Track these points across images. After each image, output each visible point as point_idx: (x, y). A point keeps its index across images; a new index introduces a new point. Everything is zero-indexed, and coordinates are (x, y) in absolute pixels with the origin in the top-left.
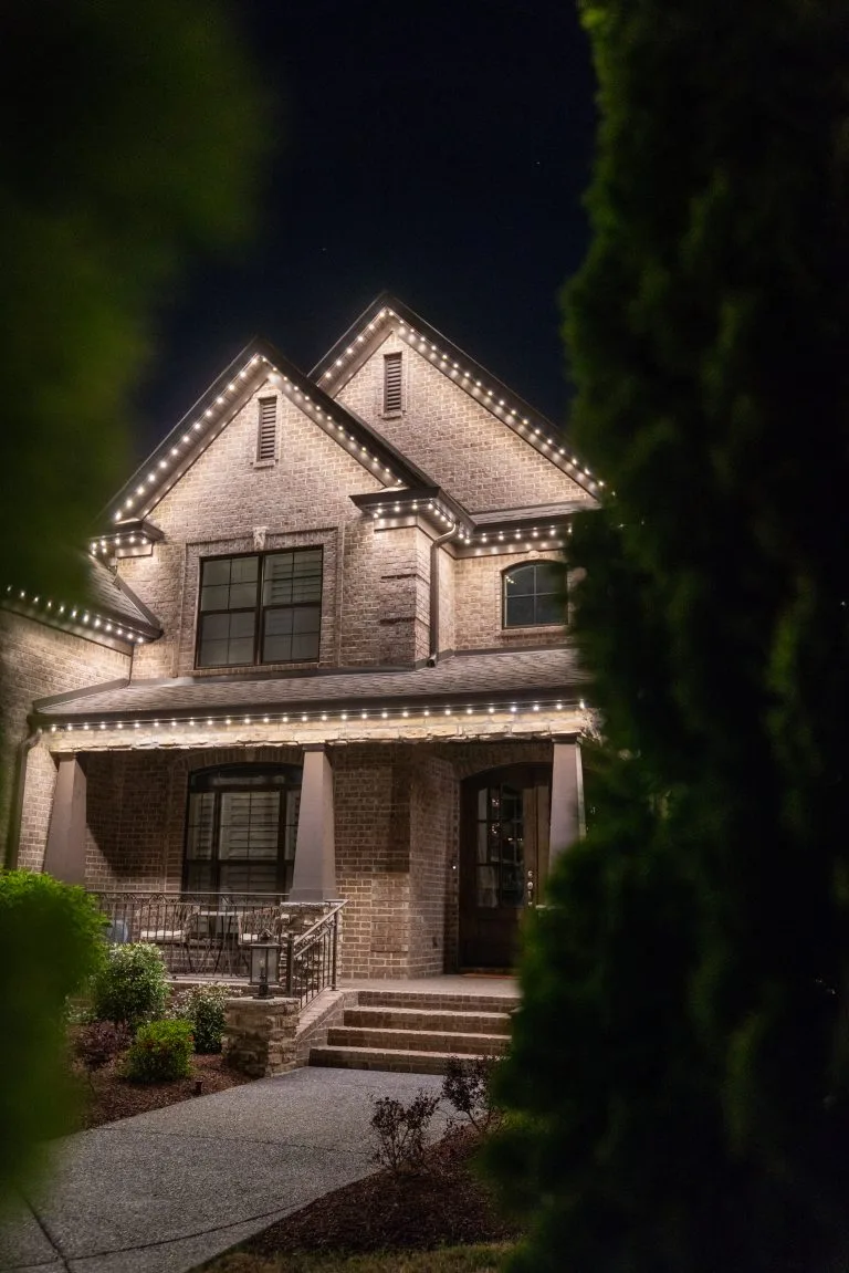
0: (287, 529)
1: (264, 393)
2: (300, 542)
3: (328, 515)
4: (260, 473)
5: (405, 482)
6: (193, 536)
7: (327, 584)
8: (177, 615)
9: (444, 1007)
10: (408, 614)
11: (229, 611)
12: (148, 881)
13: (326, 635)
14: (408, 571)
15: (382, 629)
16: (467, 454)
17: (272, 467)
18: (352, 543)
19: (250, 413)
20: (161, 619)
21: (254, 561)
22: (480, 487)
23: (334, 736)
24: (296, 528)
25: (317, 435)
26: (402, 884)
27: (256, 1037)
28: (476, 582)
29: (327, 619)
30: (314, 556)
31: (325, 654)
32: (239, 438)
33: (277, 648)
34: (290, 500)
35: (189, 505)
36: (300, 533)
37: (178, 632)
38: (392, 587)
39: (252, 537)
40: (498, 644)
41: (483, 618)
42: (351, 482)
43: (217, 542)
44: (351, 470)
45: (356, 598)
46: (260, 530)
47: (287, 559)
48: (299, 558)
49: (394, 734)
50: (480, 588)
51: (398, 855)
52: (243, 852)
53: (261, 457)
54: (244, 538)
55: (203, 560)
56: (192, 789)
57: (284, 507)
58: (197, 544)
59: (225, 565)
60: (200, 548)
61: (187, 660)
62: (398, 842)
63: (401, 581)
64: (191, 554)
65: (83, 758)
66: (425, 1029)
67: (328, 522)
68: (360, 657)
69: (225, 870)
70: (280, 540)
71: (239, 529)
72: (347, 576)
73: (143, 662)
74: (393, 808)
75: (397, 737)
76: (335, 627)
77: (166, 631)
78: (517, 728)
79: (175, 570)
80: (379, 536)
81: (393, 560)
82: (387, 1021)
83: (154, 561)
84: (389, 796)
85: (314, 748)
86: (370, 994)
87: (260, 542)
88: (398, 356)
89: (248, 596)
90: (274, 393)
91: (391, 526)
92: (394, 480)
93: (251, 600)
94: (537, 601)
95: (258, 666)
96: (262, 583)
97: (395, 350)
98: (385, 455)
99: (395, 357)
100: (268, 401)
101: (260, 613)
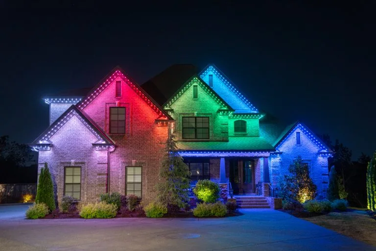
1: (195, 84)
2: (204, 116)
3: (210, 111)
4: (195, 101)
6: (181, 112)
7: (210, 125)
8: (178, 128)
10: (227, 132)
11: (189, 128)
15: (222, 134)
18: (215, 118)
21: (194, 119)
23: (227, 155)
24: (203, 113)
30: (207, 119)
31: (211, 138)
32: (189, 93)
33: (199, 136)
35: (179, 106)
37: (179, 131)
41: (230, 130)
43: (186, 114)
45: (216, 128)
46: (196, 113)
47: (201, 119)
48: (204, 119)
53: (194, 97)
54: (192, 114)
55: (183, 117)
57: (200, 108)
58: (182, 114)
59: (188, 119)
61: (181, 138)
63: (225, 125)
64: (180, 116)
66: (249, 202)
68: (218, 139)
70: (200, 115)
71: (190, 112)
72: (214, 123)
75: (239, 156)
76: (212, 133)
77: (176, 131)
79: (177, 119)
80: (220, 116)
81: (223, 121)
85: (223, 157)
87: (195, 115)
89: (194, 125)
90: (197, 85)
91: (223, 115)
92: (224, 107)
93: (194, 127)
94: (240, 128)
95: (196, 139)
96: (196, 122)
97: (211, 74)
98: (224, 102)
99: (211, 76)
100: (195, 87)
101: (196, 128)
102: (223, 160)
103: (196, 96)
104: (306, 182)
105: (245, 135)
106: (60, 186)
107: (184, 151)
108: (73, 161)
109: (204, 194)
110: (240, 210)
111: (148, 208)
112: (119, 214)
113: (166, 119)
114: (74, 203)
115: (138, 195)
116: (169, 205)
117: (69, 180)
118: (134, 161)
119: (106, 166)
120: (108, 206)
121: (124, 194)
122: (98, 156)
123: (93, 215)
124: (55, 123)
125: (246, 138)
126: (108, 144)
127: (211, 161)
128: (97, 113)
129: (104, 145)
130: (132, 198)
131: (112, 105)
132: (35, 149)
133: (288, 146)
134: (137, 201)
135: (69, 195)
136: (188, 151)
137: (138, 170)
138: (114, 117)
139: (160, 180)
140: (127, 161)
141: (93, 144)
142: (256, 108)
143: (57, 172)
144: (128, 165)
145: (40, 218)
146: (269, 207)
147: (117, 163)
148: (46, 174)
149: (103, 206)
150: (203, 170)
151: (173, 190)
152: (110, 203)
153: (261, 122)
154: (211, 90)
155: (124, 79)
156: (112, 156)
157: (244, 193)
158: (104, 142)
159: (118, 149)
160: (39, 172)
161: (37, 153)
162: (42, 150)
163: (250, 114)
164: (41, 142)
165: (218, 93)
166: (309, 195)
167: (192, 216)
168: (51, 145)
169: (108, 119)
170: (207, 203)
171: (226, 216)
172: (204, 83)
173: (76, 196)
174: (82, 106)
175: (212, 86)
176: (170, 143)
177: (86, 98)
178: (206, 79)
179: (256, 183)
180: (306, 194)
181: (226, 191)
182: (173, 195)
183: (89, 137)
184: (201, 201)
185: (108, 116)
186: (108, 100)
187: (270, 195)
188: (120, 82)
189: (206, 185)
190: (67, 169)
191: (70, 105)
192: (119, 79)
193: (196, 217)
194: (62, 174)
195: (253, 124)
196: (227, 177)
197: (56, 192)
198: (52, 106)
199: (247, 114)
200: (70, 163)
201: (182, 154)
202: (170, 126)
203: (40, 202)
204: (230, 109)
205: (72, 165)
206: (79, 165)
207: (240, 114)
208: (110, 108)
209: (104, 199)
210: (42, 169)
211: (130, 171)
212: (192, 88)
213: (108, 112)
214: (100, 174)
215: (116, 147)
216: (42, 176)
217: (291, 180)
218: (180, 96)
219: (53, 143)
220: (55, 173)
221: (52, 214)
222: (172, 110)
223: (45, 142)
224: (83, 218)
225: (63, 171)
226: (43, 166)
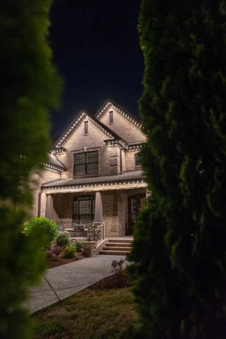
0: (91, 147)
2: (94, 150)
3: (99, 144)
4: (85, 136)
5: (114, 137)
6: (73, 150)
7: (99, 158)
8: (69, 166)
9: (126, 242)
10: (116, 164)
11: (80, 164)
12: (66, 219)
13: (100, 169)
14: (115, 155)
15: (111, 167)
16: (126, 131)
17: (87, 135)
18: (104, 150)
19: (83, 124)
20: (66, 167)
21: (84, 154)
22: (129, 138)
23: (102, 189)
24: (93, 147)
25: (96, 128)
26: (116, 218)
27: (88, 249)
28: (129, 157)
29: (100, 165)
30: (97, 153)
31: (99, 172)
32: (81, 130)
33: (90, 172)
34: (91, 141)
35: (71, 143)
36: (93, 148)
37: (70, 169)
38: (113, 158)
39: (84, 149)
40: (134, 169)
41: (131, 164)
42: (103, 137)
43: (77, 151)
44: (103, 135)
45: (105, 161)
46: (85, 148)
47: (91, 153)
48: (94, 153)
49: (114, 188)
50: (130, 158)
51: (115, 213)
52: (84, 213)
53: (85, 133)
54: (82, 150)
55: (74, 154)
56: (74, 201)
57: (90, 143)
58: (73, 151)
59: (79, 155)
60: (74, 152)
61: (72, 174)
62: (115, 210)
63: (114, 157)
64: (72, 153)
65: (52, 195)
66: (122, 247)
67: (99, 146)
68: (106, 173)
69: (81, 216)
70: (90, 150)
71: (81, 148)
72: (103, 157)
73: (63, 175)
74: (114, 203)
75: (114, 189)
76: (101, 167)
77: (67, 169)
78: (138, 186)
79: (68, 157)
80: (109, 148)
81: (112, 153)
82: (114, 245)
83: (65, 155)
84: (113, 201)
85: (98, 191)
86: (111, 240)
87: (86, 150)
88: (112, 112)
89: (84, 161)
90: (87, 120)
91: (111, 146)
92: (111, 137)
95: (86, 175)
96: (86, 158)
99: (111, 112)
100: (86, 122)
101: (86, 165)
102: (98, 195)
103: (86, 131)
150: (92, 208)
204: (117, 138)
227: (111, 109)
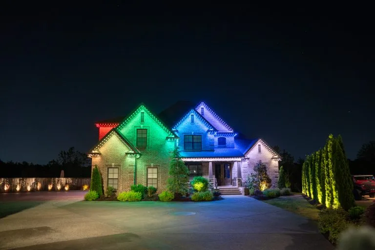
1: (192, 114)
4: (192, 125)
5: (213, 129)
6: (183, 132)
7: (202, 140)
8: (181, 142)
10: (213, 145)
11: (188, 142)
13: (202, 147)
15: (210, 146)
17: (194, 124)
18: (205, 135)
21: (192, 136)
23: (213, 160)
29: (202, 144)
30: (200, 136)
31: (203, 149)
32: (188, 120)
33: (195, 148)
35: (182, 128)
36: (198, 133)
37: (182, 145)
40: (217, 147)
41: (216, 144)
43: (186, 133)
44: (206, 127)
45: (207, 142)
46: (193, 132)
47: (197, 136)
49: (220, 160)
52: (192, 173)
55: (184, 135)
57: (196, 130)
59: (188, 136)
61: (183, 149)
63: (212, 141)
67: (202, 132)
68: (207, 149)
70: (196, 134)
71: (190, 132)
72: (205, 139)
79: (180, 136)
80: (209, 135)
81: (211, 138)
85: (210, 161)
87: (193, 134)
89: (191, 141)
91: (211, 134)
92: (211, 128)
93: (192, 141)
94: (222, 142)
95: (193, 150)
96: (193, 139)
97: (202, 108)
98: (211, 125)
100: (192, 115)
101: (193, 143)
102: (211, 164)
103: (193, 121)
104: (265, 177)
105: (225, 147)
106: (105, 181)
107: (185, 158)
108: (113, 164)
109: (199, 186)
110: (222, 196)
111: (162, 195)
112: (143, 199)
113: (173, 136)
114: (114, 192)
115: (155, 186)
116: (176, 194)
117: (110, 176)
118: (152, 164)
119: (134, 167)
120: (136, 193)
121: (146, 186)
122: (129, 161)
123: (126, 199)
124: (102, 139)
125: (226, 149)
126: (136, 153)
127: (203, 164)
128: (129, 133)
129: (133, 154)
130: (151, 188)
131: (139, 128)
132: (90, 156)
133: (253, 153)
134: (155, 190)
135: (110, 186)
136: (188, 158)
137: (155, 170)
138: (140, 136)
139: (170, 177)
140: (148, 164)
141: (126, 153)
142: (232, 129)
143: (103, 171)
144: (149, 167)
145: (93, 200)
146: (241, 194)
147: (141, 166)
148: (97, 172)
149: (133, 194)
150: (198, 170)
151: (178, 183)
152: (137, 191)
153: (235, 138)
154: (203, 118)
155: (146, 111)
156: (138, 161)
157: (224, 185)
158: (133, 152)
159: (142, 156)
160: (92, 171)
161: (91, 159)
162: (94, 157)
163: (228, 133)
164: (93, 152)
165: (207, 120)
166: (266, 186)
167: (190, 200)
168: (100, 154)
169: (136, 137)
170: (200, 192)
171: (213, 200)
172: (198, 113)
173: (115, 187)
174: (119, 128)
175: (203, 115)
176: (176, 153)
177: (122, 124)
178: (199, 111)
179: (233, 178)
180: (264, 185)
181: (212, 184)
182: (178, 187)
183: (123, 149)
184: (196, 191)
185: (136, 135)
186: (136, 125)
187: (242, 186)
188: (143, 113)
189: (200, 180)
190: (110, 169)
191: (111, 128)
192: (143, 111)
193: (194, 201)
194: (107, 173)
195: (230, 140)
196: (213, 174)
197: (102, 184)
198: (101, 128)
199: (226, 133)
200: (111, 165)
201: (184, 160)
202: (176, 141)
203: (93, 190)
204: (215, 130)
205: (113, 166)
206: (117, 167)
207: (222, 133)
208: (137, 129)
209: (133, 188)
210: (94, 169)
211: (150, 170)
212: (190, 116)
213: (136, 132)
214: (130, 173)
215: (141, 155)
216: (94, 173)
217: (255, 176)
218: (182, 122)
219: (101, 152)
220: (102, 172)
221: (100, 198)
222: (177, 131)
223: (96, 152)
224: (120, 201)
225: (107, 170)
226: (94, 167)
227: (202, 107)
